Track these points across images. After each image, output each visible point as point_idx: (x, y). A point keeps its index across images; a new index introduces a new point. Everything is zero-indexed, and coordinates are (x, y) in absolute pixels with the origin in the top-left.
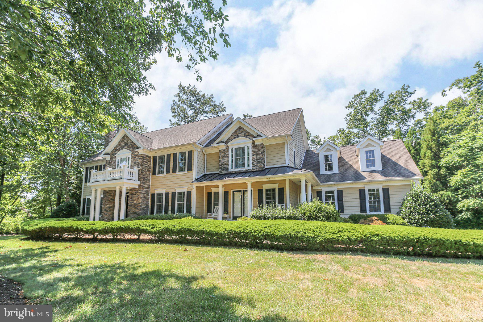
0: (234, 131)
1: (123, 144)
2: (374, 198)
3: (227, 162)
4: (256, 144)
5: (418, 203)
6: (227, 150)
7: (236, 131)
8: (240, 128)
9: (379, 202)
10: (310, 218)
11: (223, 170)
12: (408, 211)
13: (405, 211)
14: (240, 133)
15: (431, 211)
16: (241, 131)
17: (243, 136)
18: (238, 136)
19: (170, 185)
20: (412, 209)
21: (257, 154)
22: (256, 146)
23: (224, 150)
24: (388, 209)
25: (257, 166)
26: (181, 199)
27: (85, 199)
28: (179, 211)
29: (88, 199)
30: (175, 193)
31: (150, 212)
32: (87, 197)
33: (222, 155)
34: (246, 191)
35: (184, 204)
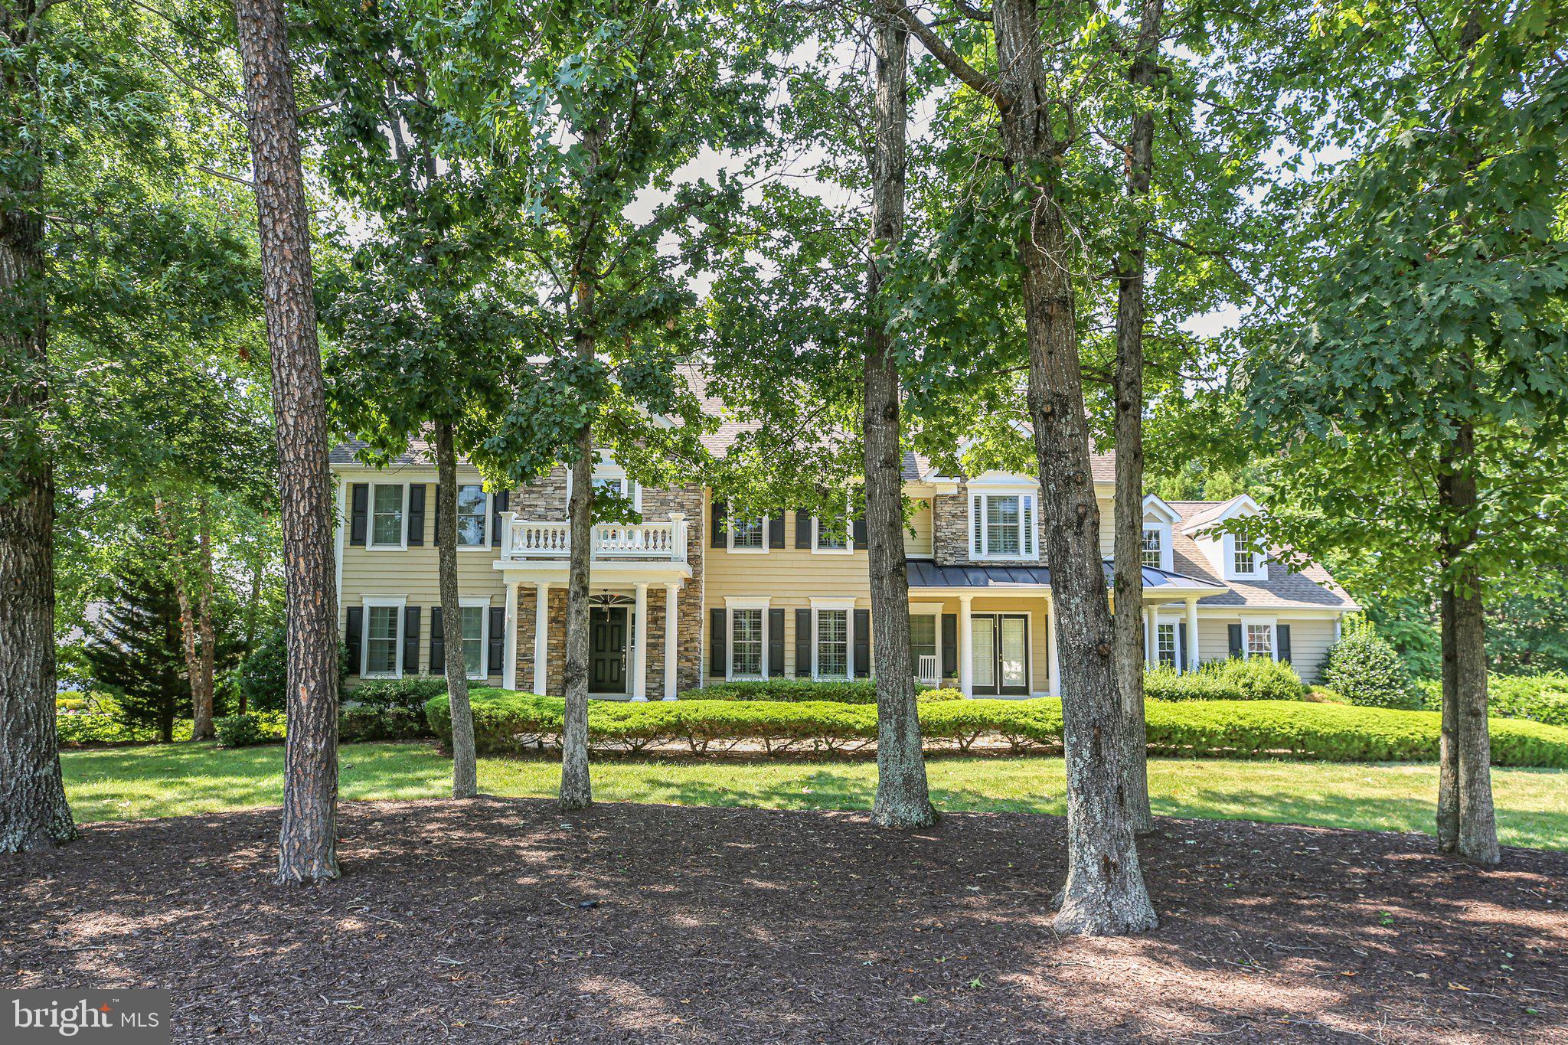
2: (1260, 648)
3: (965, 532)
6: (961, 499)
9: (1269, 655)
11: (952, 555)
19: (784, 587)
23: (953, 498)
26: (832, 631)
27: (361, 609)
28: (824, 669)
29: (373, 610)
30: (809, 611)
31: (708, 669)
32: (368, 603)
33: (947, 509)
34: (1007, 616)
35: (842, 648)
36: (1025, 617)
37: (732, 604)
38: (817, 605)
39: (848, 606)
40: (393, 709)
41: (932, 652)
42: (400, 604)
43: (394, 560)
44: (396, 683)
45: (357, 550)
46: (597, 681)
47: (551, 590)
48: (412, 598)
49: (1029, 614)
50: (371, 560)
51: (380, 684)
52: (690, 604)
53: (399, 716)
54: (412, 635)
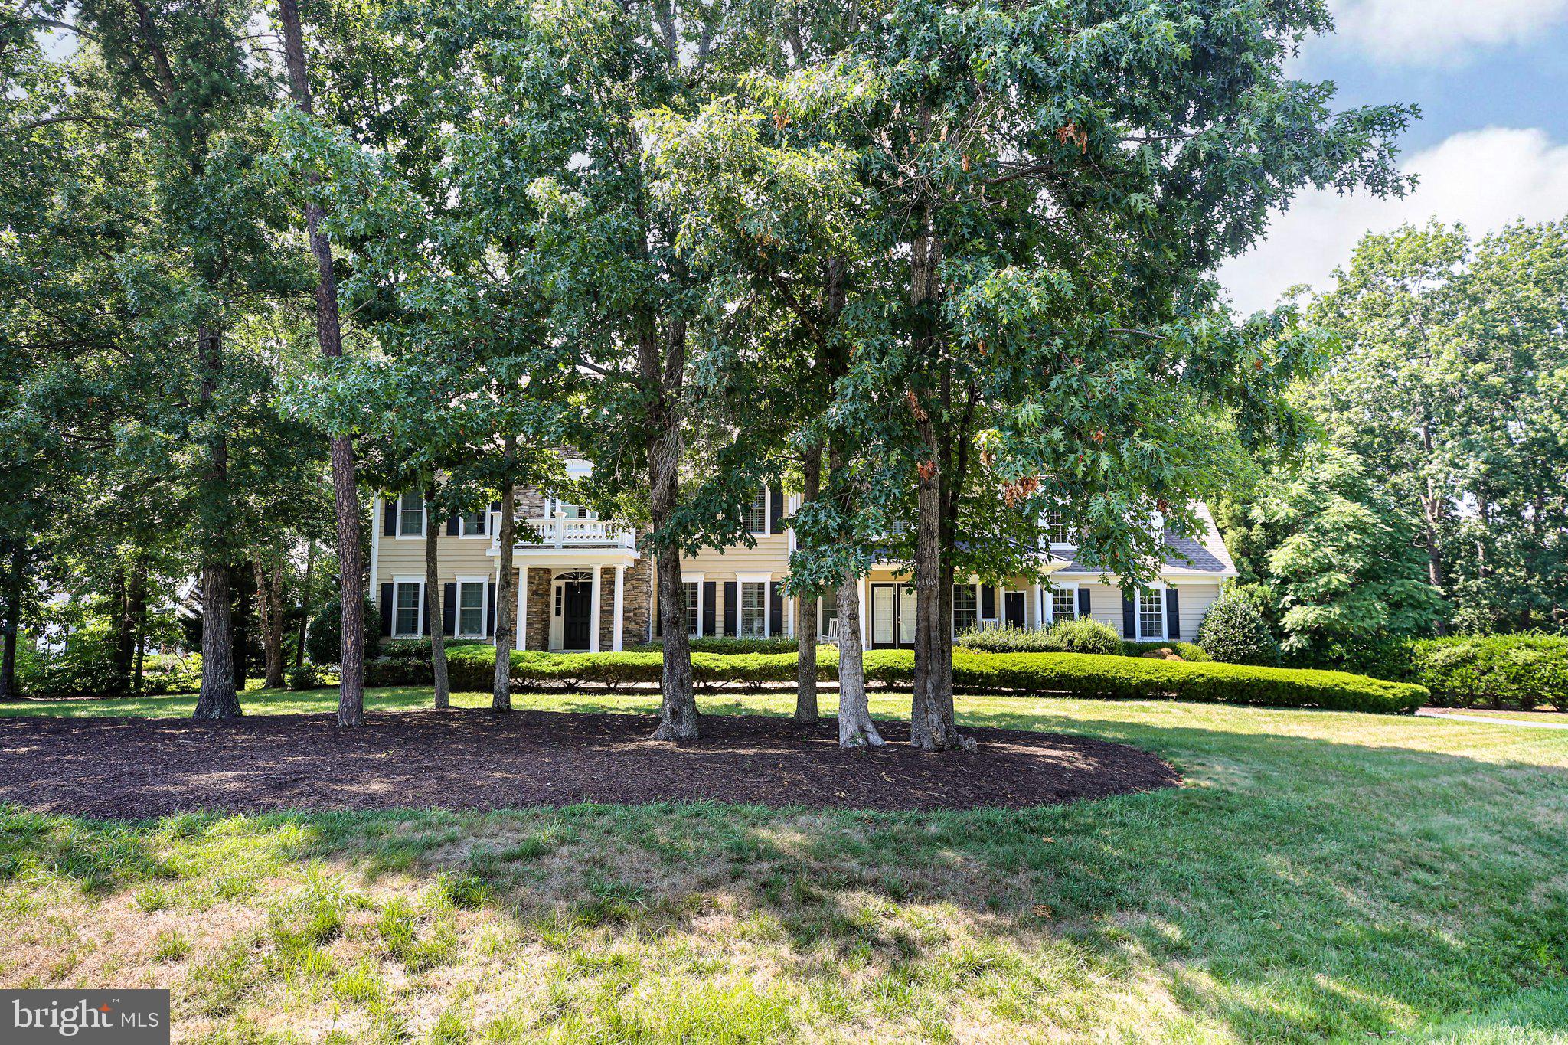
2: (1151, 610)
5: (1231, 623)
9: (1159, 617)
10: (1083, 649)
12: (1214, 637)
13: (1209, 637)
15: (1251, 639)
19: (716, 564)
20: (1221, 635)
24: (1174, 632)
26: (753, 599)
27: (392, 585)
28: (746, 630)
29: (401, 585)
30: (735, 584)
31: (655, 631)
32: (397, 581)
38: (741, 579)
39: (766, 579)
40: (414, 661)
42: (421, 581)
43: (409, 546)
44: (415, 642)
45: (389, 539)
46: (571, 640)
47: (530, 570)
50: (399, 547)
51: (403, 642)
52: (638, 579)
53: (417, 667)
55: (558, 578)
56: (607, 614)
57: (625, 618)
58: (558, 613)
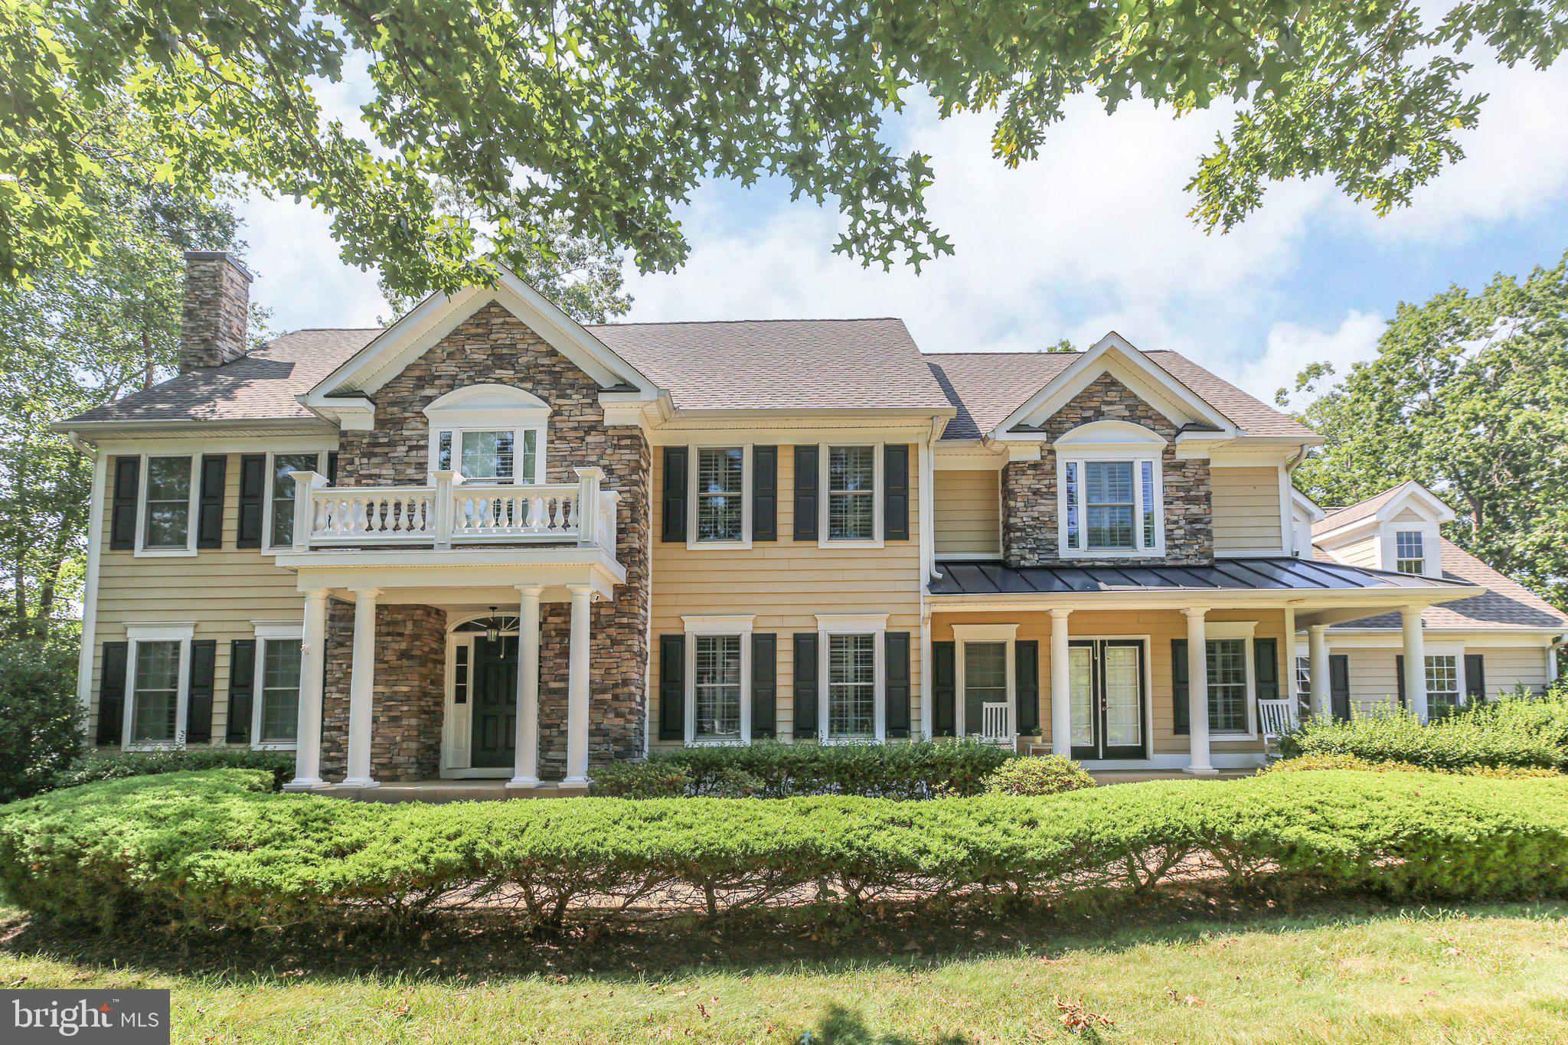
0: (1077, 390)
1: (477, 353)
3: (1053, 516)
4: (1180, 456)
6: (1047, 467)
7: (1087, 394)
8: (1108, 383)
11: (1032, 551)
14: (1111, 403)
16: (1112, 396)
17: (1123, 418)
18: (1099, 415)
19: (775, 599)
21: (1189, 500)
22: (1182, 465)
23: (1035, 466)
25: (1191, 546)
26: (851, 667)
27: (124, 646)
28: (839, 726)
29: (143, 646)
30: (815, 636)
31: (656, 730)
32: (135, 636)
33: (1023, 483)
34: (1112, 643)
35: (868, 693)
36: (1141, 644)
37: (694, 627)
38: (827, 627)
39: (876, 626)
41: (1002, 697)
42: (185, 636)
43: (175, 571)
44: (176, 757)
45: (121, 557)
46: (484, 748)
48: (203, 627)
49: (1147, 638)
50: (141, 571)
52: (621, 626)
54: (202, 682)
55: (464, 628)
56: (553, 697)
57: (596, 706)
58: (460, 698)
